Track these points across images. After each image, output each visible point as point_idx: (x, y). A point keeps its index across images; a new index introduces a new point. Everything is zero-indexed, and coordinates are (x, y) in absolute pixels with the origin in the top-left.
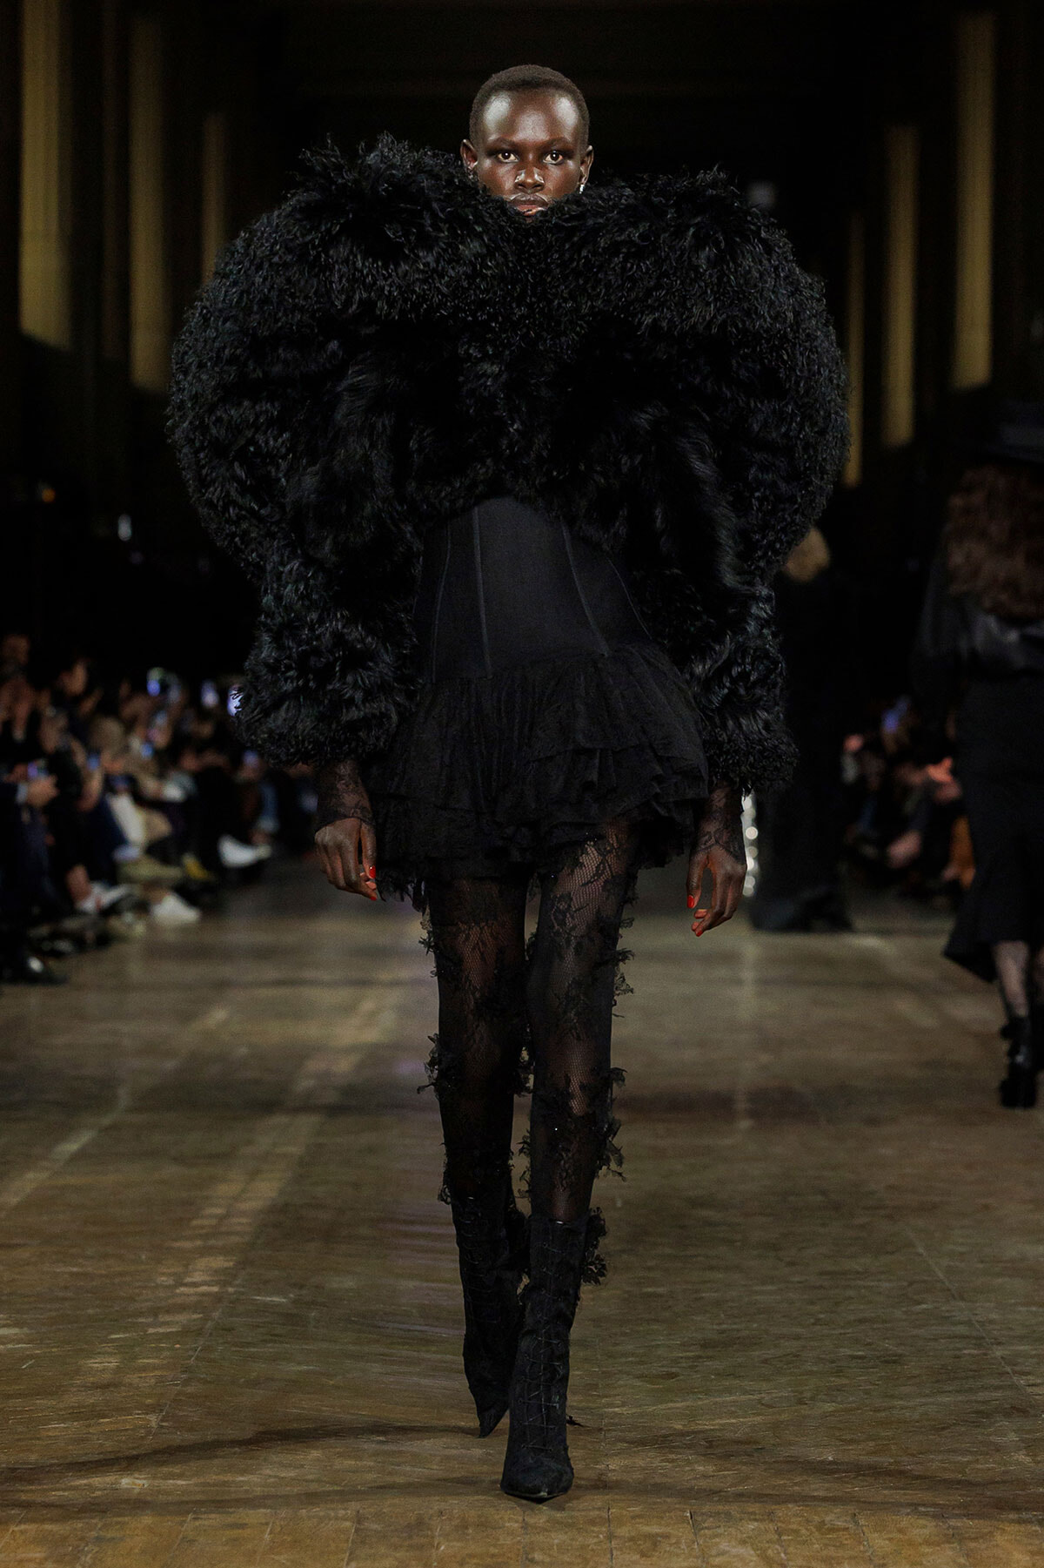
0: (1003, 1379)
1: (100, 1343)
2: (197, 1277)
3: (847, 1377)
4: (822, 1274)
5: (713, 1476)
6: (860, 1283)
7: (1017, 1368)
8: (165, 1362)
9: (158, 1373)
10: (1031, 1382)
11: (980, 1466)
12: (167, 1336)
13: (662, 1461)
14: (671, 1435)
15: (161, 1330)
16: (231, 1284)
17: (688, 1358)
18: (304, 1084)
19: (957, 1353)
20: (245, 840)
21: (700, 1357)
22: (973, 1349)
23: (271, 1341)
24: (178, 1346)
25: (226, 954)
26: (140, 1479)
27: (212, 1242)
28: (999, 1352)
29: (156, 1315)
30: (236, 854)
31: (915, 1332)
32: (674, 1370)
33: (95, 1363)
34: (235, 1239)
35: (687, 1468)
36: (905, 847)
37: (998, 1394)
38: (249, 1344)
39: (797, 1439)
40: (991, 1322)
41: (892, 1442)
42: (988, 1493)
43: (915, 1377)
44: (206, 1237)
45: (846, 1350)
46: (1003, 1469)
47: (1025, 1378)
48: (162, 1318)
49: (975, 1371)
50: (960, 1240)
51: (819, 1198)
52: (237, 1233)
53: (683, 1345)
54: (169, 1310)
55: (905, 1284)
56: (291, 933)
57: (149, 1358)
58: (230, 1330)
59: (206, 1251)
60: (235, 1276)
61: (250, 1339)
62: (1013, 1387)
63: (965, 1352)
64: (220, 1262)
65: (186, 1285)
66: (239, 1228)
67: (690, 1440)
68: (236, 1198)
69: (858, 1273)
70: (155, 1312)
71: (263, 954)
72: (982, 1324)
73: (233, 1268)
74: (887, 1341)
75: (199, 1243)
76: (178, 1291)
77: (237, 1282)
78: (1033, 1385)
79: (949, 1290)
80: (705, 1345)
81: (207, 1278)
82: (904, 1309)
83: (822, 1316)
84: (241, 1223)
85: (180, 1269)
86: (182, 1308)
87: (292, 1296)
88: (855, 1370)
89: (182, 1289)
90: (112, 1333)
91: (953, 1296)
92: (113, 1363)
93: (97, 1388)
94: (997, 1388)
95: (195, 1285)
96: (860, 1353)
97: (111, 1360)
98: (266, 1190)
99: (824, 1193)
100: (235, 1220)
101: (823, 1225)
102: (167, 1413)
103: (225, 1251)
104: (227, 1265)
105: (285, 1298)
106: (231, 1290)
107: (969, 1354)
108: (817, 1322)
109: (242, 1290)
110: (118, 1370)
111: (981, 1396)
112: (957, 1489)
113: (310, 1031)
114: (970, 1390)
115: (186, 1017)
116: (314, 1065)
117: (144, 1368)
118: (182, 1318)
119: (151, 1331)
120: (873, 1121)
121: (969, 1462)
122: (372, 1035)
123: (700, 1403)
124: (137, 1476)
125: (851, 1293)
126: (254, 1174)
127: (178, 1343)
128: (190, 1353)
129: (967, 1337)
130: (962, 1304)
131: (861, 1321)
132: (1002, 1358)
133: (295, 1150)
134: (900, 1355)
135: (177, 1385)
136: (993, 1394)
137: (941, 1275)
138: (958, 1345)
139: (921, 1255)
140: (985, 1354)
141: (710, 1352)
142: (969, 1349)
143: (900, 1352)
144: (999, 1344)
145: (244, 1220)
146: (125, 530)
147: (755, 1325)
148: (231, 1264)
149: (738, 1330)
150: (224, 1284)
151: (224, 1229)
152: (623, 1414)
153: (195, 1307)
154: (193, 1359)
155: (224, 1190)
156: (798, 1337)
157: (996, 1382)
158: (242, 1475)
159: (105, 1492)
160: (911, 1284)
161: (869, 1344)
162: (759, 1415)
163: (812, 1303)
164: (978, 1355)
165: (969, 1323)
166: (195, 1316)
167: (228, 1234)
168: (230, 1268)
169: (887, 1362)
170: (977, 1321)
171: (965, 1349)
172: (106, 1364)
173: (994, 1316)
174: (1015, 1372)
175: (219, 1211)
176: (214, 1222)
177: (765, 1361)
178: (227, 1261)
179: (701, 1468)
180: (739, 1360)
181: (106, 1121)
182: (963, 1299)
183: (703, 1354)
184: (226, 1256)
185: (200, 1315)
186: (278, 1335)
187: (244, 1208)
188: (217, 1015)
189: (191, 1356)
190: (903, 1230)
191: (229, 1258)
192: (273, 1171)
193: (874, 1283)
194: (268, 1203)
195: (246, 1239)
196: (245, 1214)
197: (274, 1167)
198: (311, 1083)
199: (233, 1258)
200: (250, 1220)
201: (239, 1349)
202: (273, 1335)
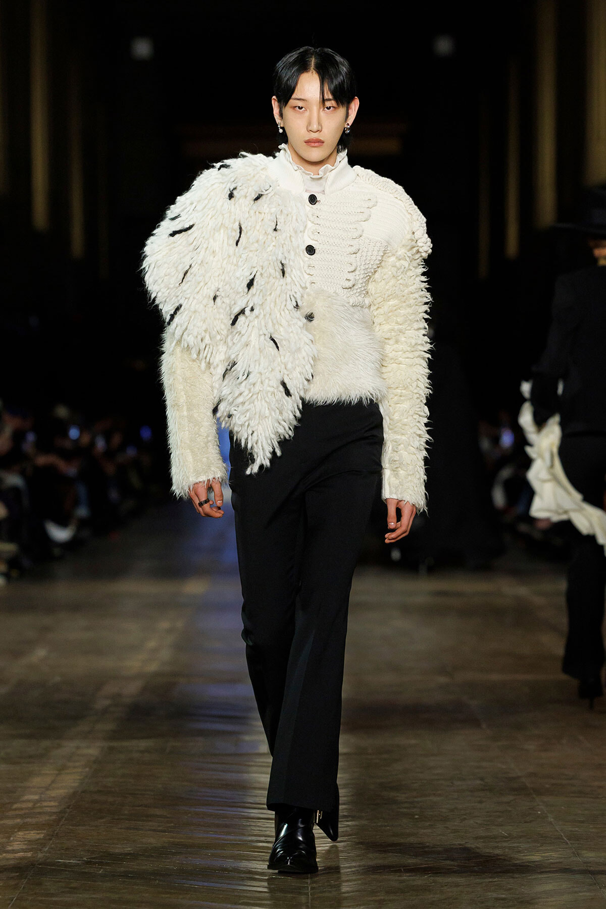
2: (16, 846)
4: (477, 838)
6: (505, 844)
16: (40, 851)
18: (101, 703)
20: (63, 523)
21: (384, 900)
23: (69, 892)
25: (51, 607)
27: (29, 820)
30: (60, 534)
34: (47, 817)
38: (52, 895)
44: (22, 816)
51: (478, 782)
52: (47, 813)
59: (21, 827)
60: (44, 845)
61: (52, 891)
64: (33, 835)
65: (8, 852)
66: (49, 810)
68: (47, 788)
69: (506, 837)
71: (75, 608)
73: (42, 839)
75: (18, 821)
77: (46, 849)
80: (388, 893)
81: (24, 847)
84: (51, 806)
85: (5, 840)
86: (4, 869)
87: (85, 859)
89: (4, 855)
95: (14, 852)
96: (503, 896)
98: (70, 781)
99: (482, 779)
100: (45, 804)
101: (481, 802)
103: (38, 827)
104: (38, 837)
105: (79, 860)
107: (584, 896)
109: (48, 855)
113: (108, 663)
115: (16, 654)
122: (153, 667)
126: (62, 769)
130: (580, 858)
131: (505, 872)
133: (93, 752)
138: (576, 889)
139: (551, 823)
141: (392, 897)
142: (585, 891)
145: (53, 804)
147: (426, 877)
148: (42, 835)
150: (36, 851)
151: (38, 810)
153: (15, 868)
154: (11, 905)
155: (36, 781)
161: (510, 889)
166: (13, 875)
167: (40, 813)
168: (39, 839)
175: (36, 797)
176: (30, 805)
178: (38, 834)
183: (386, 898)
184: (37, 830)
185: (18, 874)
186: (75, 888)
187: (53, 795)
188: (41, 653)
189: (9, 904)
190: (538, 805)
191: (40, 832)
192: (75, 767)
193: (515, 845)
194: (71, 791)
195: (54, 817)
196: (53, 799)
197: (77, 764)
198: (107, 702)
199: (43, 832)
200: (56, 804)
201: (44, 898)
202: (70, 888)
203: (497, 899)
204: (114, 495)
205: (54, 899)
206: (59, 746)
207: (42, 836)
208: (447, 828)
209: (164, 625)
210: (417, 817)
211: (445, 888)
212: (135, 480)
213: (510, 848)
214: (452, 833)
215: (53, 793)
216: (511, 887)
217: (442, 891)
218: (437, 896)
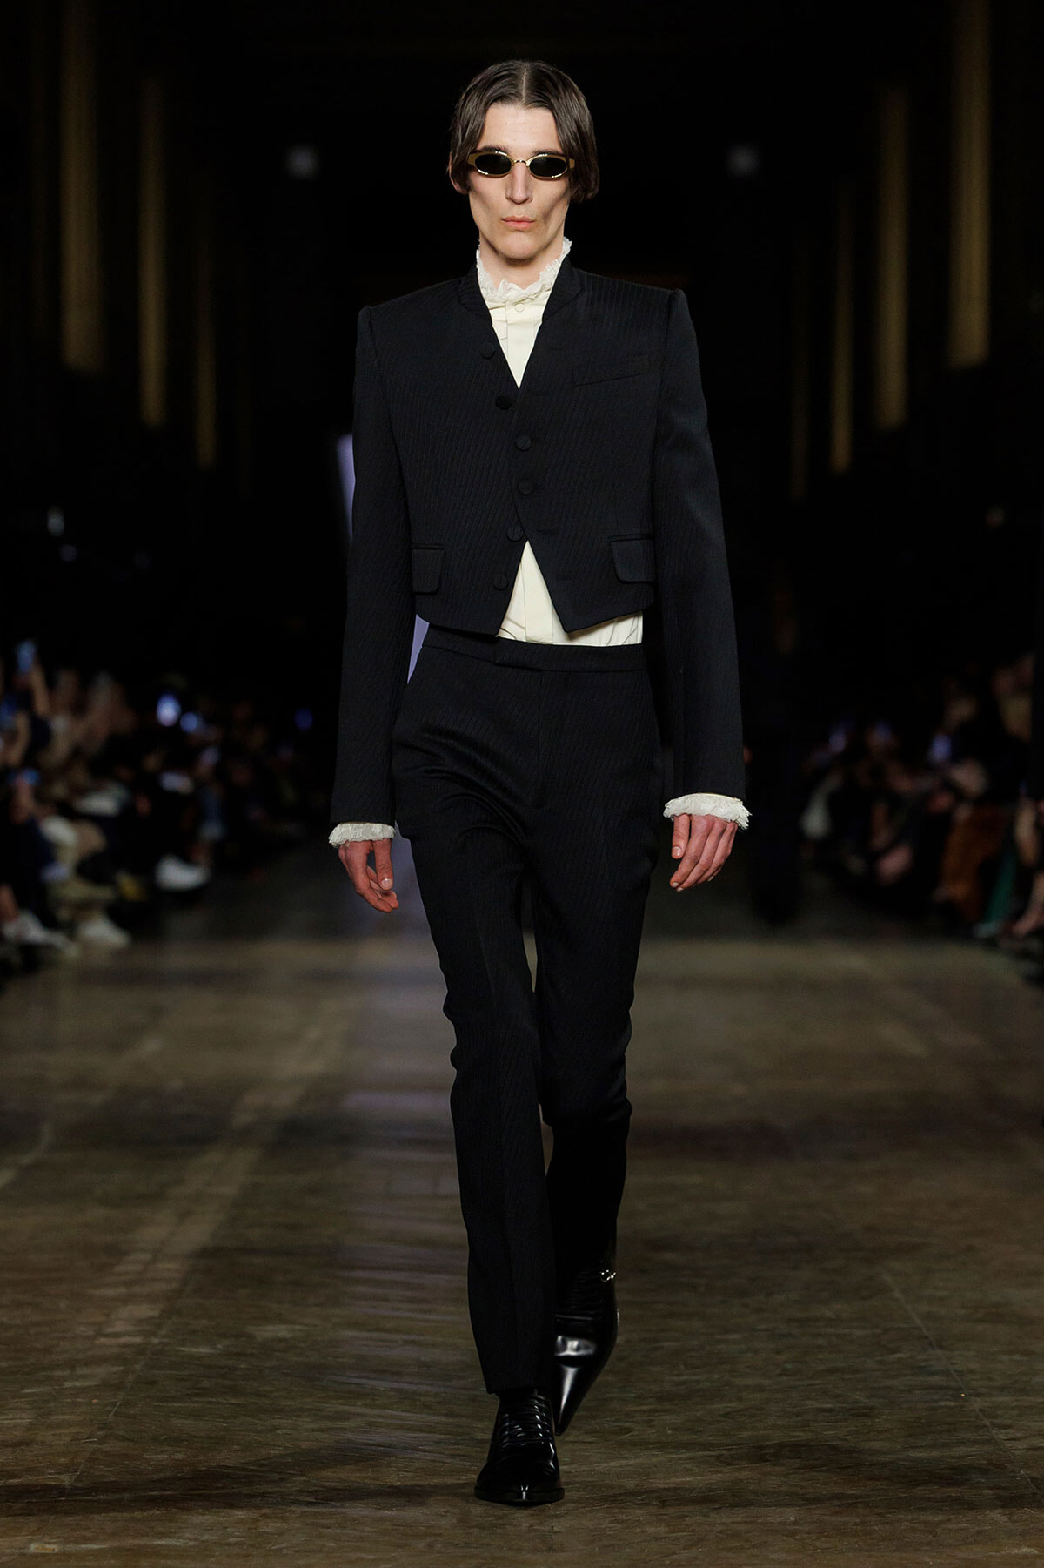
0: (981, 1433)
1: (13, 1398)
3: (813, 1432)
4: (790, 1321)
5: (665, 1538)
6: (831, 1330)
7: (995, 1421)
8: (81, 1418)
9: (74, 1430)
10: (1011, 1436)
11: (950, 1526)
12: (84, 1390)
13: (612, 1522)
14: (621, 1495)
15: (78, 1384)
16: (154, 1334)
17: (644, 1412)
18: (242, 1119)
19: (933, 1405)
21: (656, 1411)
22: (950, 1400)
23: (197, 1395)
24: (95, 1401)
25: (161, 980)
26: (50, 1543)
28: (977, 1404)
29: (73, 1368)
30: (177, 875)
31: (889, 1383)
32: (627, 1425)
33: (6, 1420)
34: (161, 1286)
35: (638, 1530)
36: (894, 863)
37: (974, 1449)
38: (174, 1399)
39: (756, 1498)
40: (971, 1372)
41: (859, 1500)
42: (960, 1555)
43: (886, 1431)
44: (130, 1284)
45: (813, 1402)
46: (977, 1528)
47: (1003, 1431)
48: (81, 1371)
49: (950, 1424)
50: (941, 1284)
51: (791, 1239)
52: (164, 1280)
53: (639, 1397)
54: (86, 1364)
55: (880, 1331)
56: (234, 955)
57: (64, 1414)
58: (153, 1383)
59: (125, 1300)
60: (160, 1326)
61: (173, 1394)
62: (989, 1441)
63: (942, 1404)
64: (144, 1311)
65: (106, 1335)
66: (166, 1274)
67: (642, 1500)
68: (165, 1242)
69: (829, 1319)
70: (72, 1364)
71: (201, 979)
72: (961, 1374)
73: (158, 1317)
74: (858, 1393)
75: (122, 1290)
76: (97, 1342)
77: (163, 1332)
78: (1012, 1439)
79: (926, 1338)
80: (661, 1398)
81: (131, 1328)
82: (878, 1358)
83: (789, 1366)
84: (169, 1268)
85: (103, 1319)
86: (102, 1360)
87: (219, 1346)
88: (822, 1424)
89: (102, 1340)
90: (23, 1388)
91: (930, 1344)
92: (26, 1419)
93: (6, 1446)
94: (975, 1442)
95: (117, 1335)
96: (829, 1406)
97: (24, 1416)
98: (198, 1233)
99: (796, 1235)
100: (162, 1266)
101: (794, 1268)
102: (82, 1472)
103: (150, 1299)
104: (152, 1313)
105: (213, 1349)
106: (155, 1341)
107: (946, 1407)
108: (784, 1373)
109: (165, 1340)
110: (30, 1427)
111: (958, 1451)
112: (926, 1551)
113: (249, 1062)
114: (945, 1445)
115: (118, 1047)
116: (253, 1099)
117: (59, 1425)
118: (102, 1371)
119: (68, 1384)
120: (853, 1157)
121: (940, 1523)
122: (316, 1067)
123: (654, 1460)
124: (46, 1539)
125: (820, 1341)
126: (184, 1216)
127: (96, 1397)
128: (109, 1408)
129: (942, 1388)
130: (939, 1352)
131: (831, 1371)
132: (981, 1410)
133: (230, 1190)
134: (871, 1408)
135: (93, 1442)
136: (970, 1449)
137: (919, 1322)
138: (935, 1397)
139: (898, 1300)
140: (962, 1407)
141: (667, 1405)
142: (946, 1400)
143: (871, 1404)
144: (978, 1395)
145: (171, 1266)
146: (56, 522)
147: (717, 1376)
149: (698, 1382)
150: (148, 1334)
151: (149, 1275)
152: (571, 1472)
153: (118, 1359)
154: (112, 1413)
155: (148, 1232)
156: (762, 1389)
157: (972, 1436)
158: (160, 1538)
159: (12, 1557)
160: (886, 1331)
161: (839, 1396)
162: (717, 1472)
163: (779, 1353)
164: (954, 1407)
165: (946, 1373)
166: (116, 1369)
167: (154, 1280)
168: (154, 1318)
169: (858, 1416)
170: (955, 1371)
171: (941, 1400)
172: (19, 1421)
173: (972, 1365)
174: (994, 1425)
176: (139, 1268)
177: (726, 1415)
178: (152, 1309)
179: (653, 1529)
180: (699, 1414)
181: (27, 1159)
182: (941, 1347)
183: (659, 1407)
184: (150, 1304)
185: (121, 1368)
186: (204, 1389)
187: (173, 1253)
188: (151, 1046)
189: (110, 1412)
190: (879, 1274)
191: (154, 1306)
192: (205, 1213)
193: (847, 1331)
194: (200, 1246)
195: (174, 1286)
197: (207, 1208)
198: (249, 1117)
201: (161, 1404)
202: (199, 1389)
204: (255, 813)
207: (156, 1313)
209: (332, 1005)
210: (702, 1289)
212: (289, 794)
215: (171, 1251)
216: (839, 1392)
217: (740, 1399)
218: (734, 1404)
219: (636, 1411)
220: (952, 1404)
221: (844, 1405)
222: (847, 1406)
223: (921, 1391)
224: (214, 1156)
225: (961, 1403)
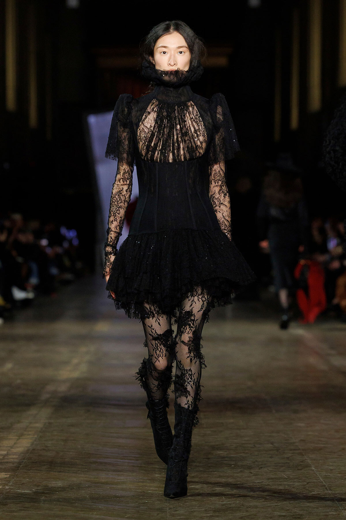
4: (269, 479)
6: (285, 483)
16: (7, 485)
18: (45, 396)
19: (327, 513)
20: (23, 288)
21: (212, 516)
22: (334, 512)
23: (23, 510)
25: (14, 339)
30: (18, 294)
34: (11, 465)
50: (331, 464)
51: (270, 445)
52: (10, 462)
53: (206, 510)
55: (306, 484)
56: (43, 329)
60: (9, 481)
61: (14, 509)
64: (3, 475)
66: (12, 460)
68: (12, 447)
69: (286, 479)
71: (29, 338)
73: (9, 478)
74: (296, 509)
77: (10, 484)
79: (325, 486)
80: (215, 511)
87: (34, 490)
91: (326, 488)
96: (284, 514)
98: (26, 443)
99: (272, 443)
100: (11, 457)
101: (271, 457)
103: (6, 470)
104: (6, 476)
105: (31, 491)
106: (7, 487)
109: (11, 487)
113: (48, 372)
116: (50, 388)
120: (296, 412)
122: (76, 374)
126: (20, 436)
133: (39, 425)
134: (301, 515)
139: (313, 470)
140: (339, 514)
141: (217, 514)
142: (333, 512)
143: (301, 513)
145: (14, 457)
148: (8, 476)
149: (230, 504)
150: (4, 485)
151: (5, 461)
155: (6, 443)
156: (256, 507)
160: (308, 483)
161: (288, 510)
164: (335, 515)
167: (7, 462)
171: (330, 512)
175: (5, 453)
178: (6, 475)
183: (214, 515)
184: (5, 473)
186: (27, 508)
187: (15, 451)
188: (9, 366)
190: (306, 459)
191: (7, 473)
192: (29, 435)
194: (26, 449)
195: (15, 465)
196: (15, 454)
197: (30, 433)
198: (48, 396)
199: (9, 473)
200: (17, 457)
201: (9, 514)
202: (24, 507)
203: (280, 516)
205: (15, 514)
206: (19, 422)
208: (251, 473)
209: (83, 349)
210: (233, 466)
211: (249, 509)
212: (67, 262)
213: (288, 485)
214: (254, 476)
215: (14, 450)
216: (288, 508)
217: (247, 511)
218: (244, 514)
219: (205, 516)
220: (334, 513)
221: (290, 514)
222: (292, 514)
223: (322, 508)
224: (33, 411)
225: (338, 513)
